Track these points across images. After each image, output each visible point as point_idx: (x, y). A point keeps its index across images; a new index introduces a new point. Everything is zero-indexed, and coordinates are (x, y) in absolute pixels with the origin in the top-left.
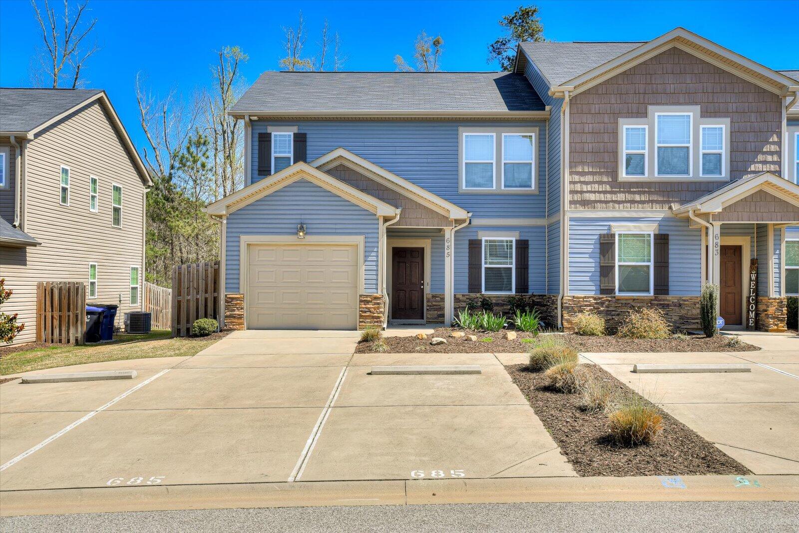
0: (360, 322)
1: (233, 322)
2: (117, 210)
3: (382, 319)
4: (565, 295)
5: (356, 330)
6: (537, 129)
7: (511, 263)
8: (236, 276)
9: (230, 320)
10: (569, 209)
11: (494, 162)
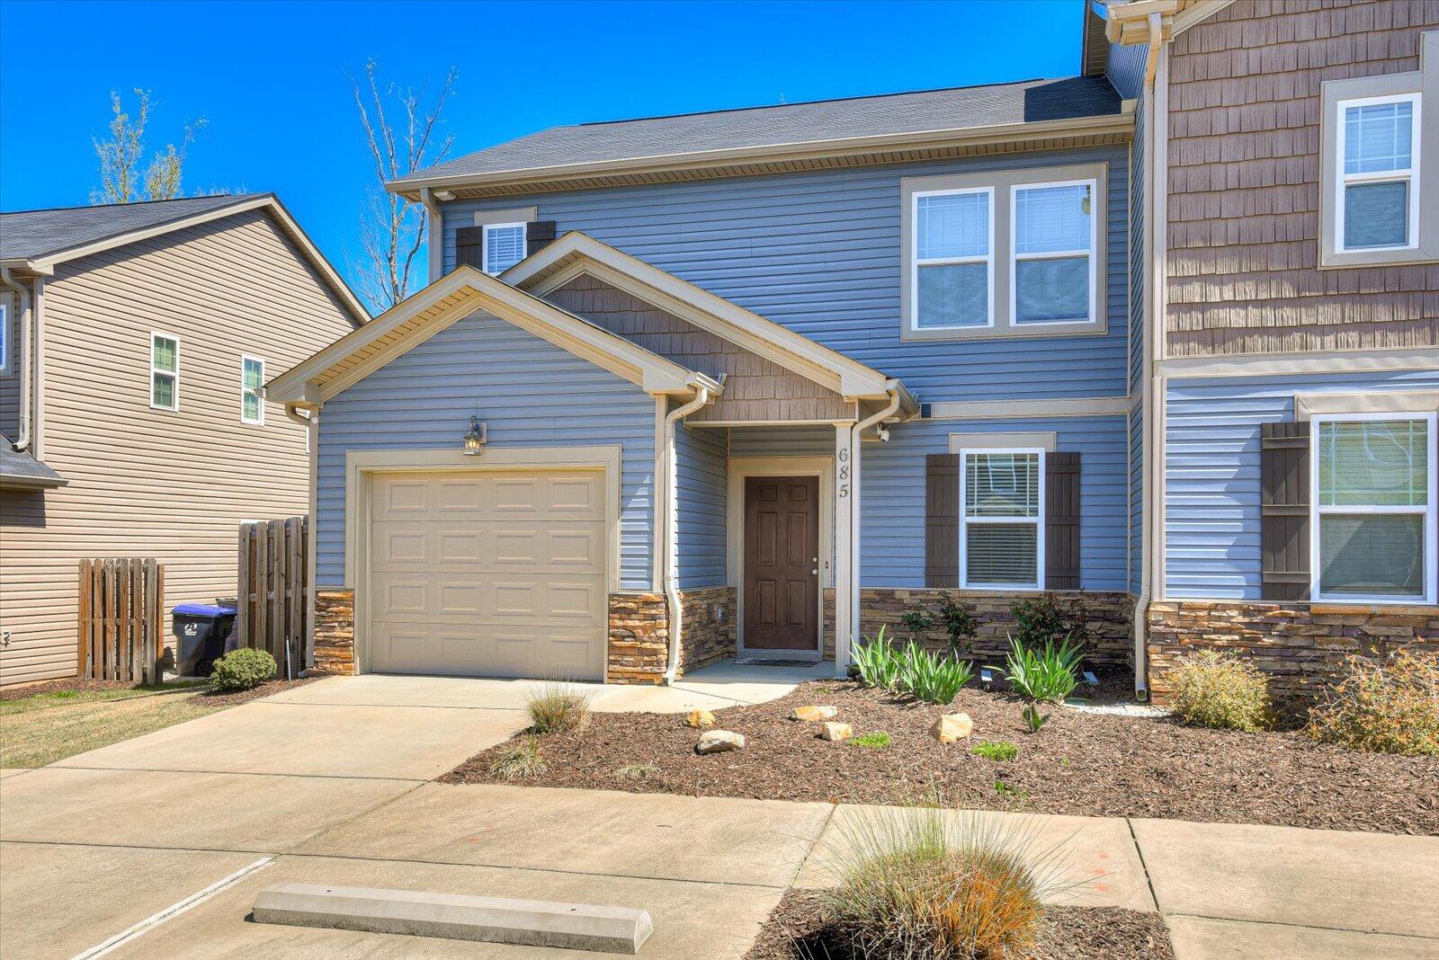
0: (611, 662)
1: (332, 656)
3: (666, 657)
4: (1156, 599)
5: (601, 682)
6: (1103, 168)
7: (1035, 512)
8: (336, 548)
9: (324, 650)
10: (1165, 357)
11: (990, 258)
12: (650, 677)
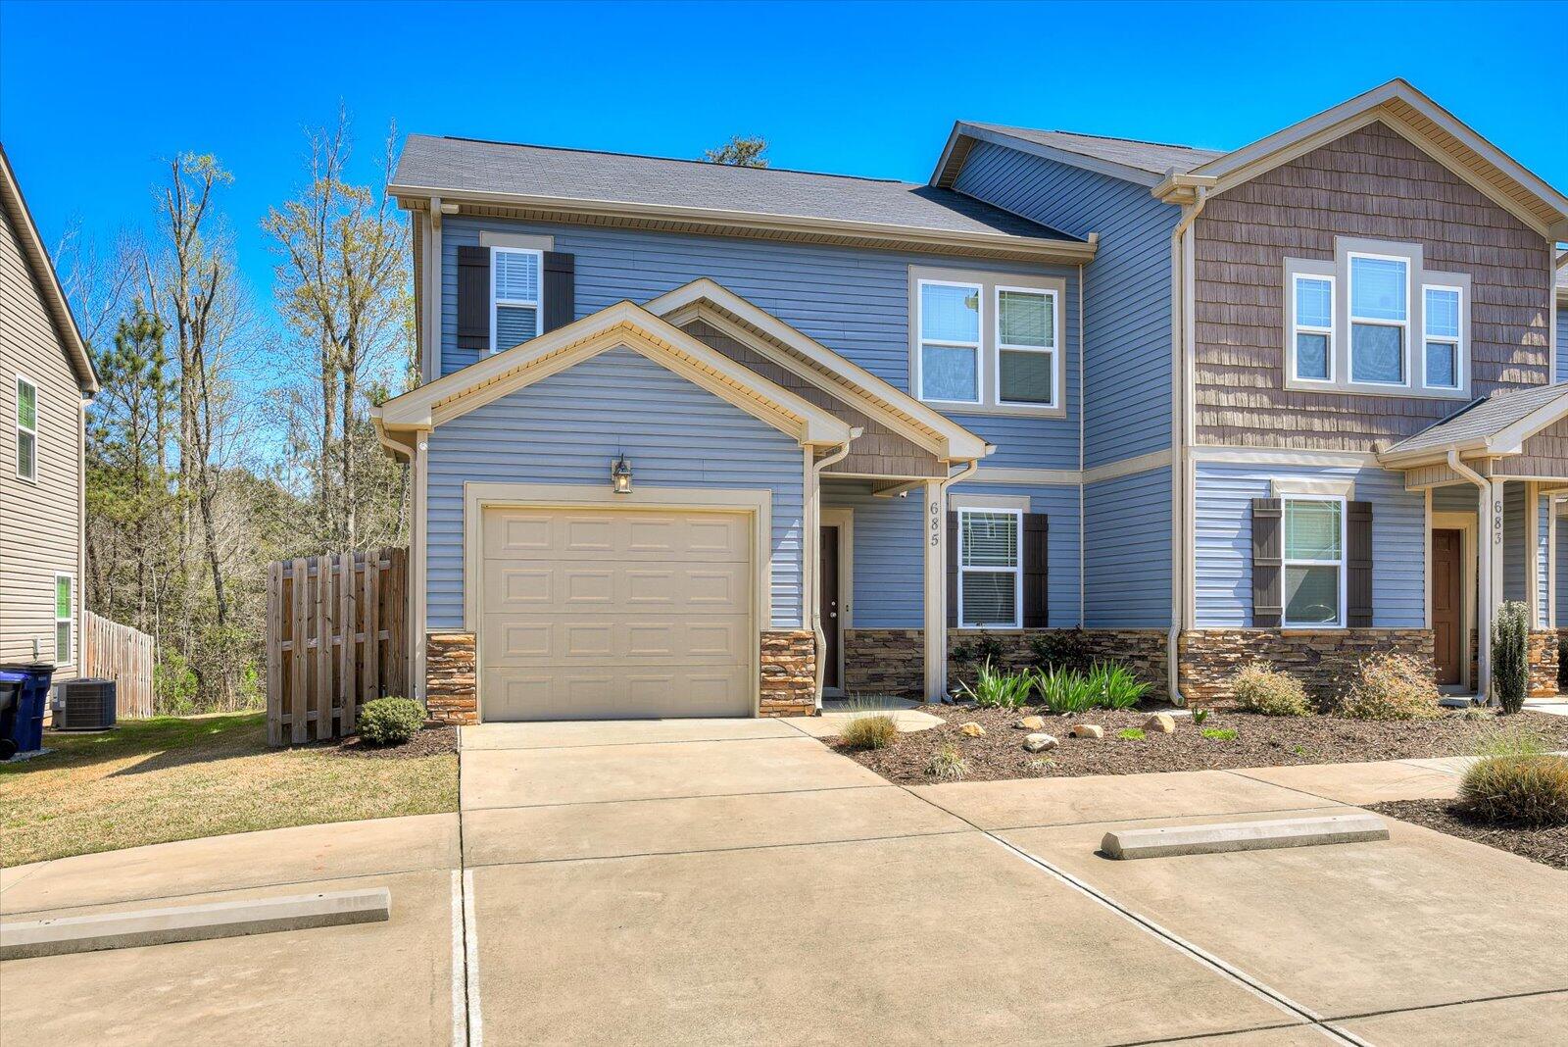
0: (763, 697)
1: (450, 705)
2: (26, 440)
3: (812, 689)
4: (1189, 629)
5: (752, 716)
6: (1063, 282)
7: (1014, 563)
8: (455, 587)
9: (440, 699)
10: (1195, 445)
11: (980, 346)
12: (801, 709)
